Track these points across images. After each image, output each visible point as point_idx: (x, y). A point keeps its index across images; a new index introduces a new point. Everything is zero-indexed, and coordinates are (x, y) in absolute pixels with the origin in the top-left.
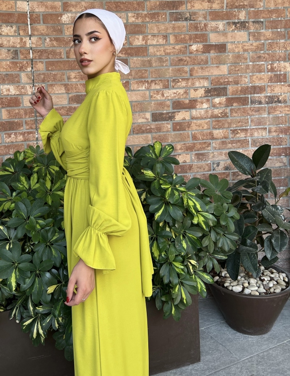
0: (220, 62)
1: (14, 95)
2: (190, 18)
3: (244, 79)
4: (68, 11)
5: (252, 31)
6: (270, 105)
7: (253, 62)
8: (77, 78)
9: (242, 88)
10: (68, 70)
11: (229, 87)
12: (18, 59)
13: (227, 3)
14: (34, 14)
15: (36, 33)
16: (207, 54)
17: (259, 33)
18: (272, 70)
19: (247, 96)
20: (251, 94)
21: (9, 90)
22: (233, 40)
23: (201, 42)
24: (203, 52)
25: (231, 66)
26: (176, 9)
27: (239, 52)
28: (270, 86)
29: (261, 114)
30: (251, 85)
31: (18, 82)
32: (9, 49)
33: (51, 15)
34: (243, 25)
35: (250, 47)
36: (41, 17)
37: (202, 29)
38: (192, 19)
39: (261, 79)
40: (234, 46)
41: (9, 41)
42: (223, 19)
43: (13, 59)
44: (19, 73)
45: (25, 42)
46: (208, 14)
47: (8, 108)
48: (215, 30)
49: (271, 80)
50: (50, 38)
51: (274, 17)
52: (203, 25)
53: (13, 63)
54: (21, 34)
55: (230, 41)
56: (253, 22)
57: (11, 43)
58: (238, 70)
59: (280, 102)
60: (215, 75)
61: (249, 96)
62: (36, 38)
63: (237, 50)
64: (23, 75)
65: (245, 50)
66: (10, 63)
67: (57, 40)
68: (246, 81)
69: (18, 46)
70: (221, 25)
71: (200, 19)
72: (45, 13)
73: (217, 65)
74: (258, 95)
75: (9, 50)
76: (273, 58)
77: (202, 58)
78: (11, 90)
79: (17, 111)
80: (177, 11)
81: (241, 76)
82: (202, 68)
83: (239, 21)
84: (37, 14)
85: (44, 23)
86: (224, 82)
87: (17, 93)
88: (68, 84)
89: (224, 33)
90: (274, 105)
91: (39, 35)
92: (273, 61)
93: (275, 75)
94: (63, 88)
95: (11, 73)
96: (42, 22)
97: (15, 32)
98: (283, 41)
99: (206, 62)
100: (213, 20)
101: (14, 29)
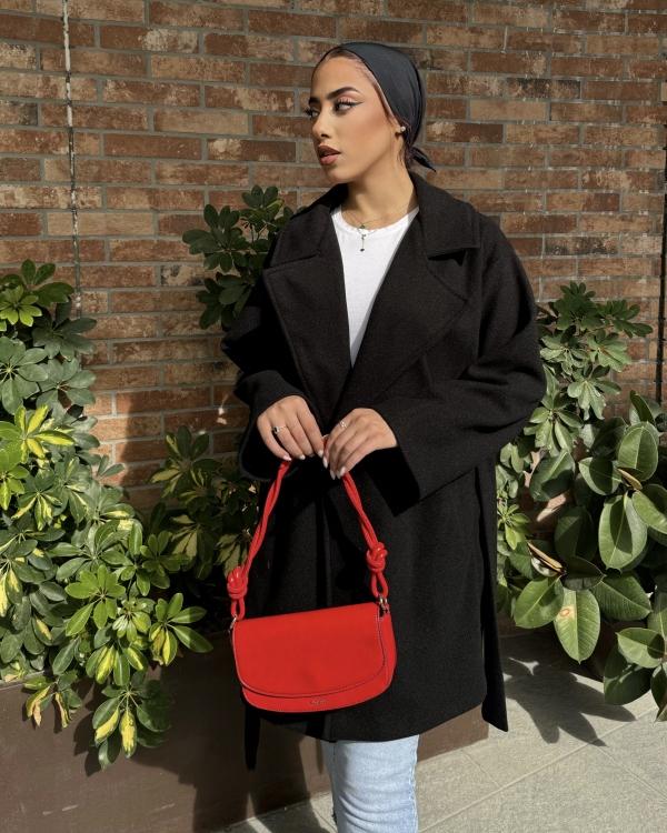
0: (490, 163)
1: (26, 208)
2: (432, 62)
3: (533, 200)
4: (159, 23)
5: (556, 100)
6: (584, 256)
7: (556, 166)
8: (177, 178)
9: (531, 219)
10: (158, 157)
11: (504, 216)
12: (37, 125)
13: (510, 38)
14: (80, 24)
15: (82, 68)
16: (463, 145)
17: (571, 106)
18: (592, 184)
19: (538, 236)
20: (546, 232)
21: (12, 196)
22: (517, 118)
23: (452, 117)
24: (456, 140)
25: (510, 172)
26: (404, 41)
27: (528, 144)
28: (586, 218)
29: (564, 274)
30: (547, 213)
31: (37, 178)
32: (16, 100)
33: (120, 28)
34: (538, 87)
35: (551, 135)
36: (97, 33)
37: (456, 89)
38: (435, 65)
39: (568, 202)
40: (518, 130)
41: (15, 82)
42: (499, 70)
43: (24, 124)
44: (37, 157)
45: (55, 86)
46: (470, 57)
47: (10, 239)
48: (482, 93)
49: (588, 205)
50: (116, 82)
51: (602, 74)
52: (458, 80)
53: (24, 134)
54: (45, 68)
55: (511, 118)
56: (561, 82)
57: (20, 86)
58: (524, 182)
59: (602, 250)
60: (477, 190)
61: (543, 236)
62: (83, 79)
63: (523, 140)
64: (47, 163)
65: (540, 141)
66: (17, 134)
67: (132, 86)
68: (539, 206)
69: (37, 96)
70: (494, 83)
71: (452, 66)
72: (106, 24)
73: (483, 169)
74: (561, 235)
75: (15, 104)
76: (596, 161)
77: (453, 151)
78: (16, 197)
79: (31, 246)
80: (404, 45)
81: (530, 194)
82: (452, 174)
83: (532, 76)
84: (86, 25)
85: (102, 47)
86: (495, 205)
87: (32, 205)
88: (157, 191)
89: (500, 103)
90: (591, 257)
91: (91, 73)
92: (594, 165)
93: (597, 195)
94: (145, 199)
95: (19, 157)
96: (98, 42)
97: (32, 61)
98: (616, 126)
99: (461, 161)
100: (478, 70)
101: (29, 54)
